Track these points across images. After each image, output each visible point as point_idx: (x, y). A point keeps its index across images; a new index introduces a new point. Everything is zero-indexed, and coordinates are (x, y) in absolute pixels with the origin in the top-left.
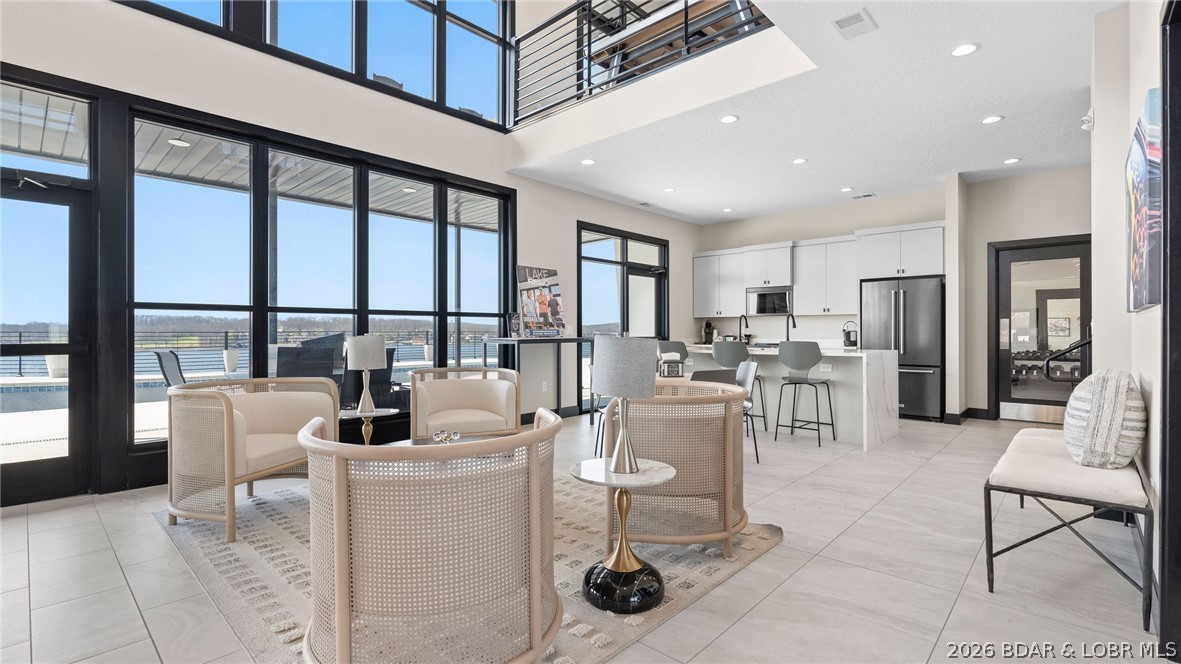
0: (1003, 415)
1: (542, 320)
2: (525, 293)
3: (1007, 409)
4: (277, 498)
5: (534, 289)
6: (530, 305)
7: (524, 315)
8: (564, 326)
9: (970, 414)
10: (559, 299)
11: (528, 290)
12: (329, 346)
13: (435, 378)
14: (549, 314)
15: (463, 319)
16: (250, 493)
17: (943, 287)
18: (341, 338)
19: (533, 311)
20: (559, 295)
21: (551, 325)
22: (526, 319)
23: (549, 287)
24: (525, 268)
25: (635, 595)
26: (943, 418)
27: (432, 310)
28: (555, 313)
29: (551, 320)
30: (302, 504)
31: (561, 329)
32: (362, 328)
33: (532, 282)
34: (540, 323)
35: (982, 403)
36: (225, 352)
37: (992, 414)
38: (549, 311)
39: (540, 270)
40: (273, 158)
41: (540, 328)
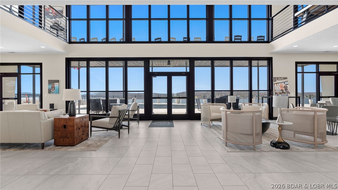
1: (281, 91)
2: (275, 85)
4: (216, 124)
5: (278, 83)
6: (277, 87)
7: (275, 90)
8: (289, 93)
10: (288, 86)
11: (276, 84)
12: (225, 98)
13: (249, 105)
14: (284, 90)
15: (260, 92)
16: (212, 123)
18: (227, 96)
19: (278, 89)
20: (288, 84)
21: (285, 93)
22: (276, 92)
23: (284, 82)
24: (275, 78)
25: (282, 146)
27: (248, 90)
28: (286, 89)
29: (284, 92)
30: (221, 126)
31: (288, 94)
32: (232, 94)
33: (278, 81)
34: (281, 92)
36: (204, 99)
38: (284, 89)
39: (281, 78)
40: (215, 62)
41: (281, 94)
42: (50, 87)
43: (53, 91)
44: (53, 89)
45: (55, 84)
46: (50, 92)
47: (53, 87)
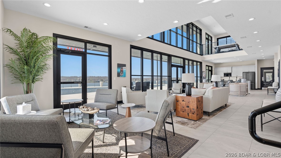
0: (262, 89)
3: (263, 88)
9: (258, 89)
17: (255, 73)
24: (203, 71)
26: (255, 89)
33: (203, 73)
35: (260, 87)
37: (261, 89)
42: (119, 70)
43: (122, 75)
44: (122, 72)
45: (123, 68)
46: (119, 75)
47: (122, 71)
